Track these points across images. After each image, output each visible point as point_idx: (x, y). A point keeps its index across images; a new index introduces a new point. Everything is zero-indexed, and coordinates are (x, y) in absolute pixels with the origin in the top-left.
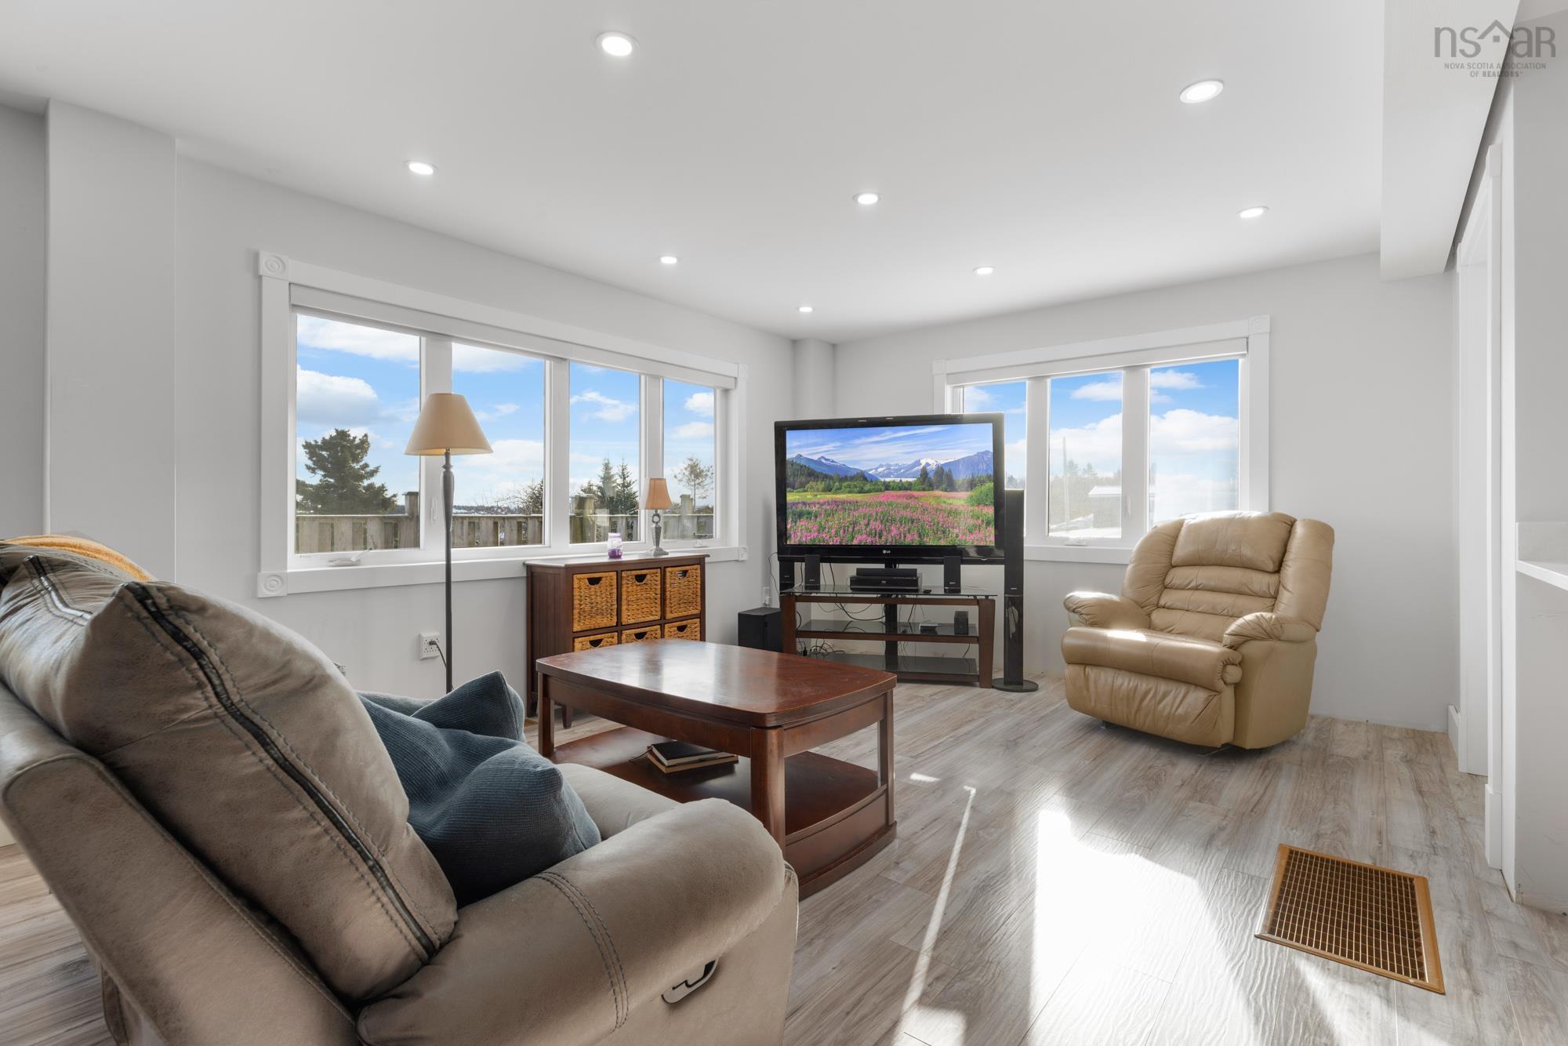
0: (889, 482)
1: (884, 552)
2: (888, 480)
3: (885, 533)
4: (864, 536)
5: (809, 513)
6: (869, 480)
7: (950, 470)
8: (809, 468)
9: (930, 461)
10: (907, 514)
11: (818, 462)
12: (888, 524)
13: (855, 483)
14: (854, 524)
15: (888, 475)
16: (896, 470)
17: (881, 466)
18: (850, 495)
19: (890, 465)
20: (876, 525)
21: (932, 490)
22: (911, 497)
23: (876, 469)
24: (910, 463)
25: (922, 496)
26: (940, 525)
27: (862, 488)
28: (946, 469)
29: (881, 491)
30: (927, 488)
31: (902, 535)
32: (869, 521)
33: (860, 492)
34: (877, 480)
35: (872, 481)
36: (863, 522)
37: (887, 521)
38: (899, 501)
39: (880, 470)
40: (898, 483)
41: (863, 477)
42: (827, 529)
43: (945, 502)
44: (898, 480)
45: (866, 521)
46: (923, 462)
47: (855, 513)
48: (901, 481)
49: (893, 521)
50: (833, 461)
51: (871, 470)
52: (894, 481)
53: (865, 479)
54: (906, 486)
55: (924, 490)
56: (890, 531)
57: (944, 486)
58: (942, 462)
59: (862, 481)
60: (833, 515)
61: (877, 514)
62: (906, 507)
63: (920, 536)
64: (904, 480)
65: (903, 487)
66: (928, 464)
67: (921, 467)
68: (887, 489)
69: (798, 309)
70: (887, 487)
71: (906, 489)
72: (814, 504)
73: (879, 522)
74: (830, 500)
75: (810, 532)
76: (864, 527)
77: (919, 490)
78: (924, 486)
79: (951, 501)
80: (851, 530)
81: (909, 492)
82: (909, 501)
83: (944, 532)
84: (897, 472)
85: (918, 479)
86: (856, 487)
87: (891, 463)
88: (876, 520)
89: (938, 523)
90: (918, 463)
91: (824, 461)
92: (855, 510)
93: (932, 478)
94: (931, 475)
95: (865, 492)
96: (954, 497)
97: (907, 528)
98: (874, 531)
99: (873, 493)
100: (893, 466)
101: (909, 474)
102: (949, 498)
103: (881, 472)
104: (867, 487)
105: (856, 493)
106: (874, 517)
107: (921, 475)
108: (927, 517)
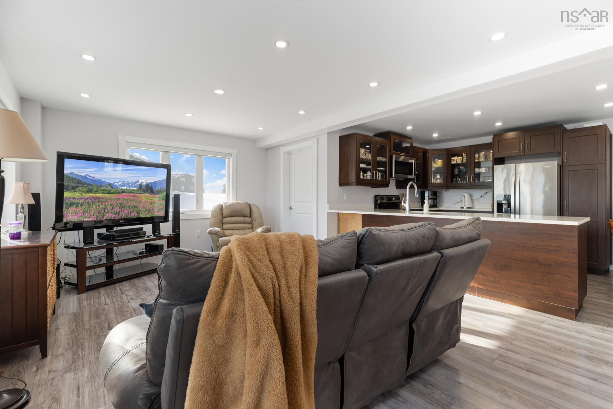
0: (124, 189)
1: (121, 221)
2: (123, 188)
3: (121, 213)
4: (110, 214)
5: (77, 204)
6: (114, 187)
7: (152, 186)
8: (78, 180)
9: (144, 181)
10: (132, 204)
11: (85, 177)
12: (123, 208)
13: (106, 189)
14: (105, 209)
15: (124, 186)
16: (128, 184)
17: (120, 181)
18: (103, 194)
19: (125, 182)
20: (116, 209)
21: (144, 193)
22: (135, 196)
24: (134, 181)
25: (139, 196)
26: (147, 208)
27: (110, 192)
28: (150, 185)
31: (130, 213)
32: (113, 207)
33: (108, 193)
34: (118, 188)
36: (110, 208)
37: (123, 207)
38: (129, 198)
39: (120, 183)
40: (128, 190)
41: (110, 185)
42: (88, 212)
43: (149, 199)
44: (128, 188)
45: (111, 207)
46: (140, 181)
48: (130, 189)
49: (125, 207)
50: (93, 177)
51: (115, 183)
52: (126, 189)
56: (123, 212)
57: (149, 192)
58: (149, 182)
59: (110, 189)
60: (93, 204)
61: (117, 204)
62: (132, 201)
63: (138, 214)
64: (131, 188)
65: (130, 192)
66: (142, 182)
67: (140, 183)
69: (80, 94)
70: (123, 192)
71: (132, 193)
72: (81, 199)
73: (118, 207)
74: (91, 197)
75: (78, 213)
76: (110, 210)
77: (138, 193)
78: (140, 192)
80: (103, 212)
81: (133, 194)
82: (134, 198)
83: (148, 212)
84: (128, 185)
85: (138, 188)
88: (117, 206)
89: (146, 208)
90: (138, 181)
91: (88, 177)
92: (105, 202)
93: (144, 188)
94: (143, 187)
95: (111, 194)
96: (153, 197)
97: (132, 210)
98: (115, 212)
99: (116, 194)
100: (126, 182)
101: (133, 186)
102: (151, 197)
103: (120, 184)
104: (113, 191)
105: (107, 194)
106: (116, 205)
107: (139, 187)
108: (141, 205)
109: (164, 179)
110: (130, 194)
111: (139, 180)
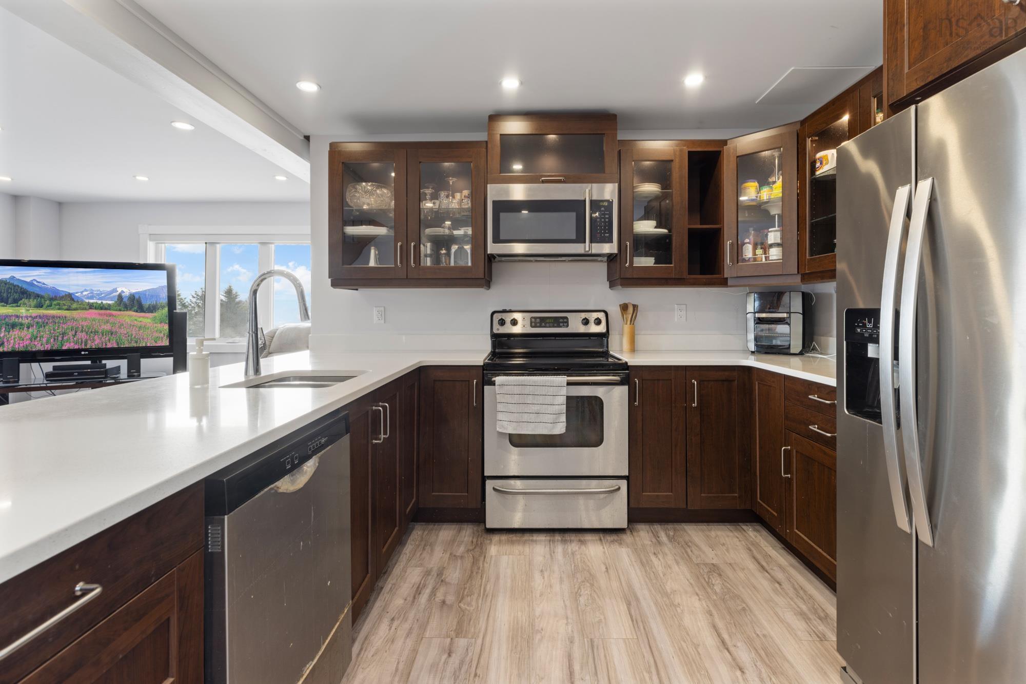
0: (93, 303)
1: (83, 353)
2: (91, 301)
4: (72, 344)
5: (22, 324)
6: (76, 300)
7: (139, 297)
8: (23, 289)
9: (125, 290)
10: (107, 327)
12: (92, 335)
13: (64, 302)
14: (64, 334)
15: (92, 298)
16: (98, 295)
17: (86, 290)
18: (59, 311)
19: (93, 290)
20: (82, 336)
21: (127, 310)
22: (111, 315)
23: (82, 292)
24: (109, 289)
25: (119, 315)
26: (133, 337)
27: (70, 306)
28: (137, 297)
29: (85, 309)
30: (122, 309)
32: (76, 332)
33: (67, 310)
34: (82, 301)
35: (78, 302)
36: (71, 333)
37: (91, 332)
38: (101, 318)
39: (85, 293)
40: (100, 304)
41: (70, 297)
42: (39, 338)
43: (136, 320)
44: (100, 302)
45: (73, 332)
46: (119, 290)
47: (65, 326)
48: (102, 303)
49: (96, 332)
51: (77, 293)
52: (97, 303)
53: (73, 300)
54: (107, 306)
55: (120, 310)
56: (93, 339)
57: (135, 308)
58: (132, 292)
59: (68, 300)
60: (44, 326)
61: (83, 327)
62: (107, 322)
64: (104, 302)
65: (102, 307)
66: (123, 292)
67: (118, 293)
68: (91, 308)
70: (91, 306)
71: (106, 309)
72: (26, 317)
73: (84, 333)
74: (41, 315)
75: (23, 340)
76: (72, 337)
77: (116, 310)
78: (120, 308)
79: (141, 319)
80: (60, 339)
81: (108, 311)
82: (110, 318)
84: (100, 295)
85: (116, 302)
86: (65, 305)
87: (93, 289)
88: (82, 331)
89: (132, 335)
90: (115, 290)
91: (36, 284)
92: (63, 323)
93: (126, 302)
94: (125, 300)
95: (72, 310)
96: (143, 317)
97: (106, 339)
98: (80, 340)
99: (79, 311)
100: (95, 291)
101: (108, 298)
102: (140, 317)
103: (86, 295)
104: (74, 306)
105: (65, 310)
106: (80, 329)
107: (118, 299)
108: (123, 331)
109: (163, 287)
110: (103, 311)
111: (116, 288)
